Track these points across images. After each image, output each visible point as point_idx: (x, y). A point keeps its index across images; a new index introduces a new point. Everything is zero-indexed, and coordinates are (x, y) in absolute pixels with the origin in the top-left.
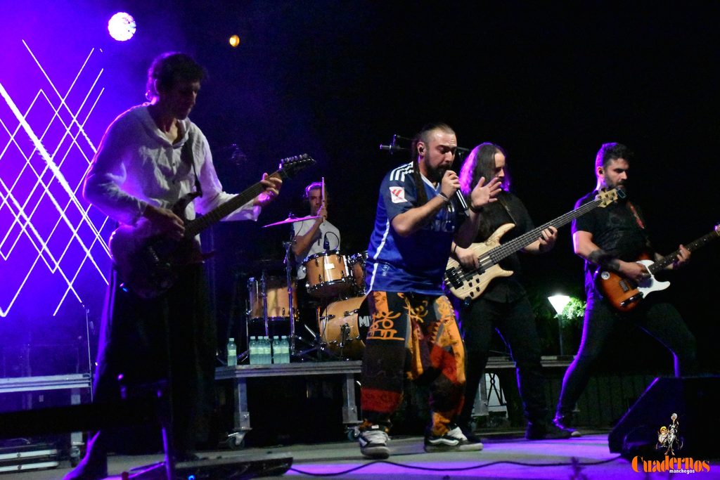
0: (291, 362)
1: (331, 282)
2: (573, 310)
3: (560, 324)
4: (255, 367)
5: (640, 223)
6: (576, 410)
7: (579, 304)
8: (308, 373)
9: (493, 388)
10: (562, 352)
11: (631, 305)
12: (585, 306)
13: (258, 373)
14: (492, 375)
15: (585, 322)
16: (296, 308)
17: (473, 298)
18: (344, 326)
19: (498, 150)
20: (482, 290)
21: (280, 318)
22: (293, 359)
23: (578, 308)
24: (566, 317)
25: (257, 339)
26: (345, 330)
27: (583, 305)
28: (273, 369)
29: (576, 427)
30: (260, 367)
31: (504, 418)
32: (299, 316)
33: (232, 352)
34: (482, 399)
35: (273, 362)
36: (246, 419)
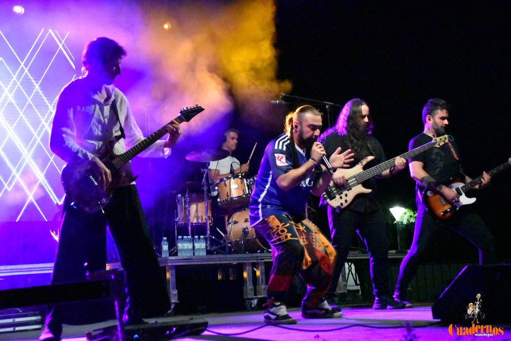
0: (207, 254)
1: (235, 197)
2: (407, 217)
3: (398, 228)
4: (181, 258)
5: (455, 156)
6: (409, 289)
7: (412, 213)
8: (219, 262)
9: (350, 273)
10: (399, 248)
11: (448, 214)
12: (416, 215)
13: (183, 262)
14: (350, 263)
15: (416, 226)
16: (210, 215)
17: (342, 207)
18: (245, 229)
19: (364, 103)
20: (349, 201)
21: (199, 223)
22: (209, 252)
23: (411, 216)
24: (402, 222)
25: (183, 238)
26: (245, 231)
27: (414, 214)
28: (194, 259)
29: (409, 301)
30: (186, 258)
31: (358, 294)
32: (213, 221)
33: (165, 247)
34: (343, 281)
35: (194, 254)
36: (175, 295)
